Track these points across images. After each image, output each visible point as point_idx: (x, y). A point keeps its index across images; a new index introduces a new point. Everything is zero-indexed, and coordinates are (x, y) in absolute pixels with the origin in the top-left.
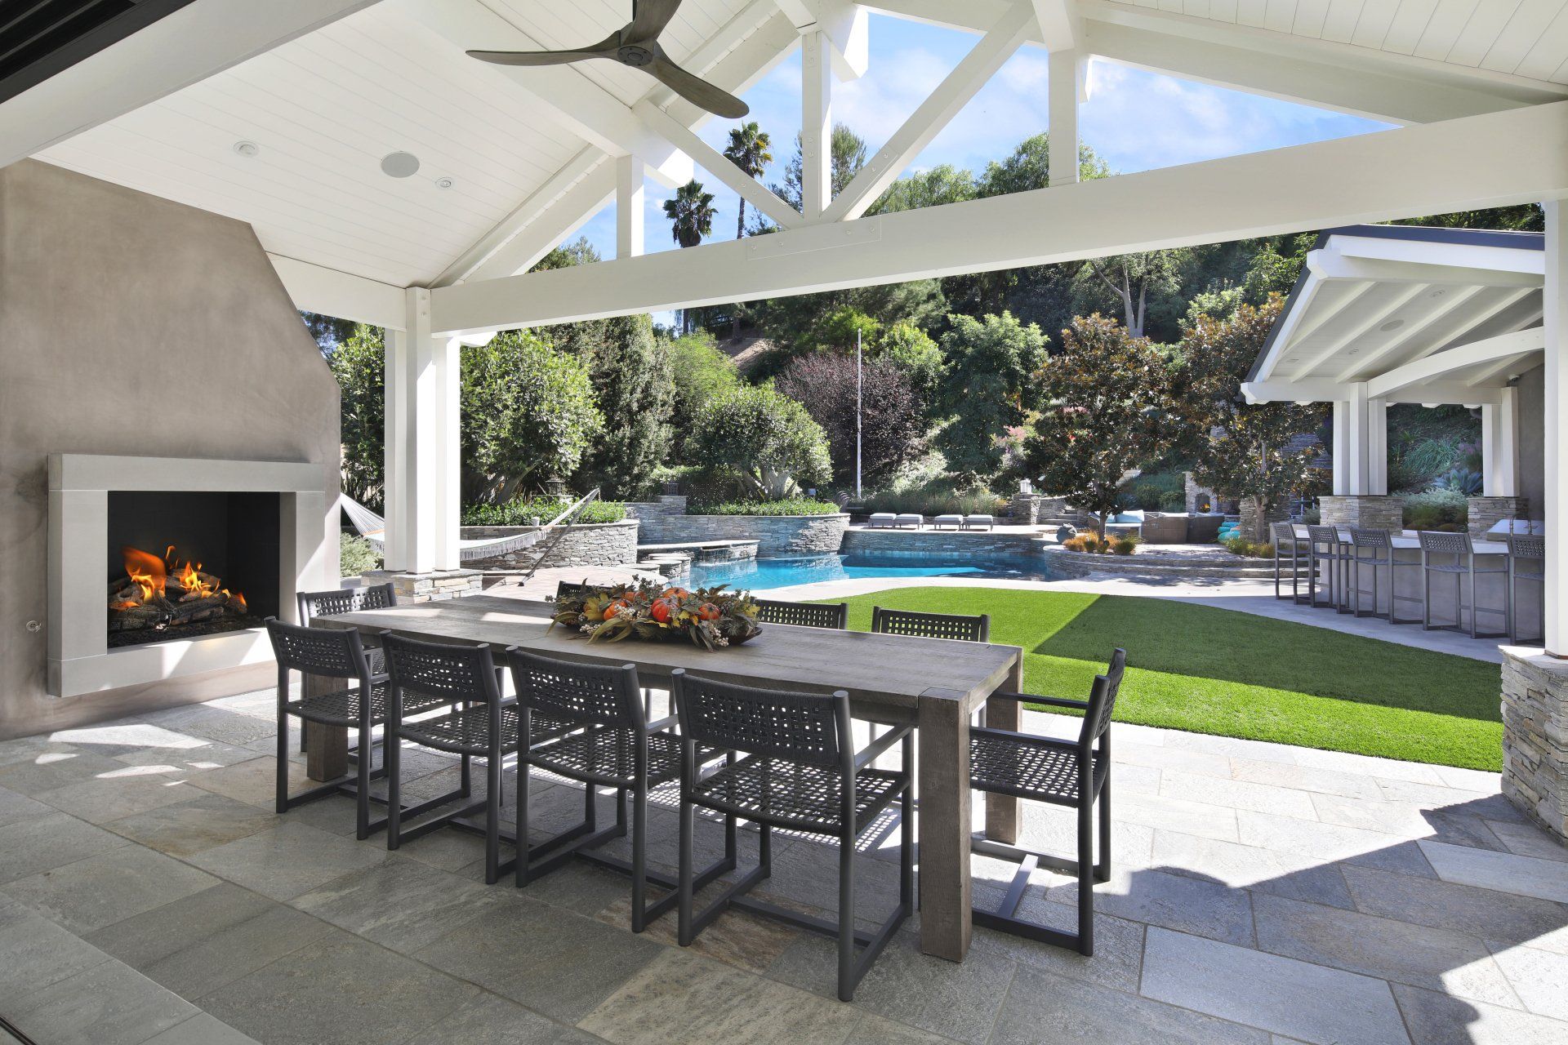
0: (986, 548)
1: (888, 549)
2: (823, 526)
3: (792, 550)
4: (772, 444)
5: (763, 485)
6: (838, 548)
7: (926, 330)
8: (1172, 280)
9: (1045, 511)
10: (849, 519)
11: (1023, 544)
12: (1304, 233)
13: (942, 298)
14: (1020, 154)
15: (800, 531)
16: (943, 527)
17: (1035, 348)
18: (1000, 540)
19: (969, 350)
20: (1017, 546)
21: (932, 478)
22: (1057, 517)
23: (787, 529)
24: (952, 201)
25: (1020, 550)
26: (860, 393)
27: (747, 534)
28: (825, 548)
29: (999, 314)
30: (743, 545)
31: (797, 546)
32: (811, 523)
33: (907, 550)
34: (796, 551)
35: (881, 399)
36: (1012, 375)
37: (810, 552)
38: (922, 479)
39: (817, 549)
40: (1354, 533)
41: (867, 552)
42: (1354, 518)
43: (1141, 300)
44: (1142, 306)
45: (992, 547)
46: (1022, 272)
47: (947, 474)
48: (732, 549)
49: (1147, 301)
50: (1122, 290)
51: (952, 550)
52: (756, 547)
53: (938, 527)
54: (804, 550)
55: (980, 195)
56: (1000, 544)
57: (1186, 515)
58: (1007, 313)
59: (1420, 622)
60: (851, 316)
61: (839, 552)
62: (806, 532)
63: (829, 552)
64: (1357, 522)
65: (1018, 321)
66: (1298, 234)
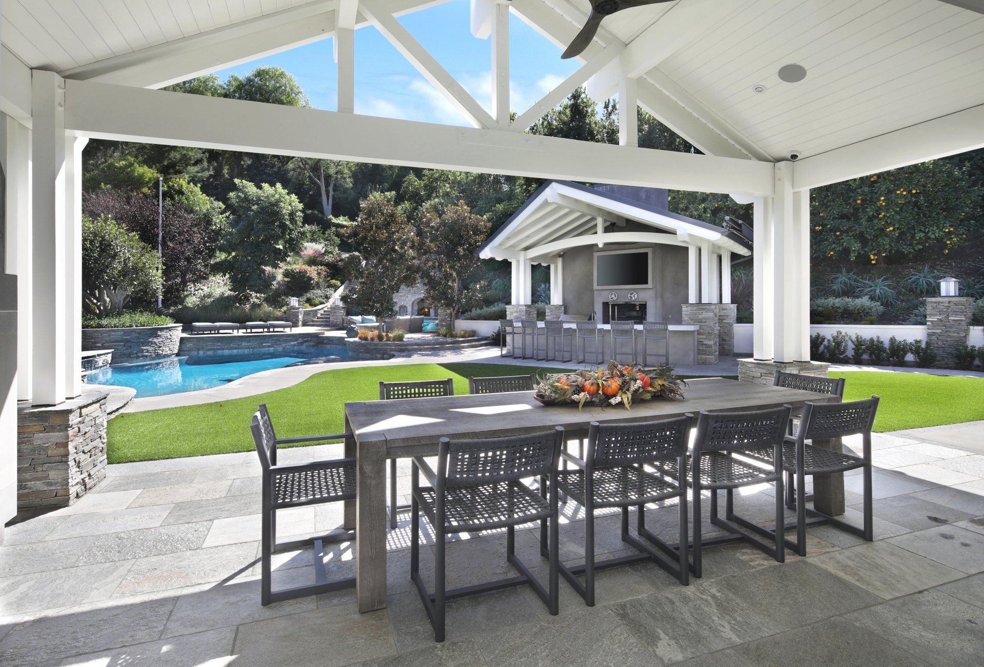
0: (292, 343)
1: (219, 349)
2: (168, 334)
3: (143, 356)
4: (117, 266)
5: (98, 302)
6: (176, 351)
7: (199, 185)
8: (348, 180)
9: (306, 318)
10: (181, 328)
11: (314, 339)
12: (426, 169)
13: (205, 164)
14: (256, 76)
15: (150, 340)
16: (254, 330)
17: (297, 211)
18: (300, 338)
19: (255, 207)
20: (310, 341)
21: (217, 296)
22: (313, 321)
23: (138, 338)
24: (202, 93)
25: (312, 343)
26: (160, 228)
27: (100, 345)
28: (169, 352)
29: (272, 184)
30: (104, 354)
31: (148, 352)
32: (159, 333)
33: (236, 348)
34: (146, 356)
35: (177, 235)
36: (283, 227)
37: (159, 356)
38: (209, 296)
39: (164, 353)
40: (522, 322)
41: (201, 353)
42: (523, 316)
43: (331, 188)
44: (331, 193)
45: (295, 343)
46: (256, 157)
47: (232, 293)
48: (97, 359)
49: (334, 191)
50: (319, 179)
51: (269, 347)
52: (110, 355)
53: (249, 331)
54: (154, 355)
55: (226, 96)
56: (300, 340)
57: (408, 317)
58: (279, 185)
59: (544, 359)
60: (131, 165)
61: (178, 355)
62: (155, 340)
63: (171, 355)
64: (524, 317)
65: (286, 191)
66: (424, 169)
